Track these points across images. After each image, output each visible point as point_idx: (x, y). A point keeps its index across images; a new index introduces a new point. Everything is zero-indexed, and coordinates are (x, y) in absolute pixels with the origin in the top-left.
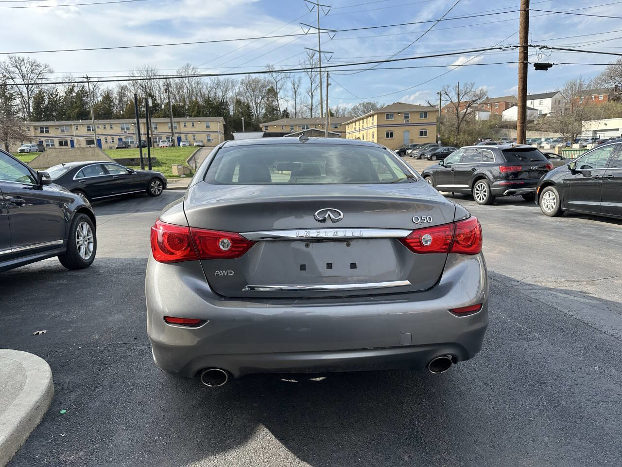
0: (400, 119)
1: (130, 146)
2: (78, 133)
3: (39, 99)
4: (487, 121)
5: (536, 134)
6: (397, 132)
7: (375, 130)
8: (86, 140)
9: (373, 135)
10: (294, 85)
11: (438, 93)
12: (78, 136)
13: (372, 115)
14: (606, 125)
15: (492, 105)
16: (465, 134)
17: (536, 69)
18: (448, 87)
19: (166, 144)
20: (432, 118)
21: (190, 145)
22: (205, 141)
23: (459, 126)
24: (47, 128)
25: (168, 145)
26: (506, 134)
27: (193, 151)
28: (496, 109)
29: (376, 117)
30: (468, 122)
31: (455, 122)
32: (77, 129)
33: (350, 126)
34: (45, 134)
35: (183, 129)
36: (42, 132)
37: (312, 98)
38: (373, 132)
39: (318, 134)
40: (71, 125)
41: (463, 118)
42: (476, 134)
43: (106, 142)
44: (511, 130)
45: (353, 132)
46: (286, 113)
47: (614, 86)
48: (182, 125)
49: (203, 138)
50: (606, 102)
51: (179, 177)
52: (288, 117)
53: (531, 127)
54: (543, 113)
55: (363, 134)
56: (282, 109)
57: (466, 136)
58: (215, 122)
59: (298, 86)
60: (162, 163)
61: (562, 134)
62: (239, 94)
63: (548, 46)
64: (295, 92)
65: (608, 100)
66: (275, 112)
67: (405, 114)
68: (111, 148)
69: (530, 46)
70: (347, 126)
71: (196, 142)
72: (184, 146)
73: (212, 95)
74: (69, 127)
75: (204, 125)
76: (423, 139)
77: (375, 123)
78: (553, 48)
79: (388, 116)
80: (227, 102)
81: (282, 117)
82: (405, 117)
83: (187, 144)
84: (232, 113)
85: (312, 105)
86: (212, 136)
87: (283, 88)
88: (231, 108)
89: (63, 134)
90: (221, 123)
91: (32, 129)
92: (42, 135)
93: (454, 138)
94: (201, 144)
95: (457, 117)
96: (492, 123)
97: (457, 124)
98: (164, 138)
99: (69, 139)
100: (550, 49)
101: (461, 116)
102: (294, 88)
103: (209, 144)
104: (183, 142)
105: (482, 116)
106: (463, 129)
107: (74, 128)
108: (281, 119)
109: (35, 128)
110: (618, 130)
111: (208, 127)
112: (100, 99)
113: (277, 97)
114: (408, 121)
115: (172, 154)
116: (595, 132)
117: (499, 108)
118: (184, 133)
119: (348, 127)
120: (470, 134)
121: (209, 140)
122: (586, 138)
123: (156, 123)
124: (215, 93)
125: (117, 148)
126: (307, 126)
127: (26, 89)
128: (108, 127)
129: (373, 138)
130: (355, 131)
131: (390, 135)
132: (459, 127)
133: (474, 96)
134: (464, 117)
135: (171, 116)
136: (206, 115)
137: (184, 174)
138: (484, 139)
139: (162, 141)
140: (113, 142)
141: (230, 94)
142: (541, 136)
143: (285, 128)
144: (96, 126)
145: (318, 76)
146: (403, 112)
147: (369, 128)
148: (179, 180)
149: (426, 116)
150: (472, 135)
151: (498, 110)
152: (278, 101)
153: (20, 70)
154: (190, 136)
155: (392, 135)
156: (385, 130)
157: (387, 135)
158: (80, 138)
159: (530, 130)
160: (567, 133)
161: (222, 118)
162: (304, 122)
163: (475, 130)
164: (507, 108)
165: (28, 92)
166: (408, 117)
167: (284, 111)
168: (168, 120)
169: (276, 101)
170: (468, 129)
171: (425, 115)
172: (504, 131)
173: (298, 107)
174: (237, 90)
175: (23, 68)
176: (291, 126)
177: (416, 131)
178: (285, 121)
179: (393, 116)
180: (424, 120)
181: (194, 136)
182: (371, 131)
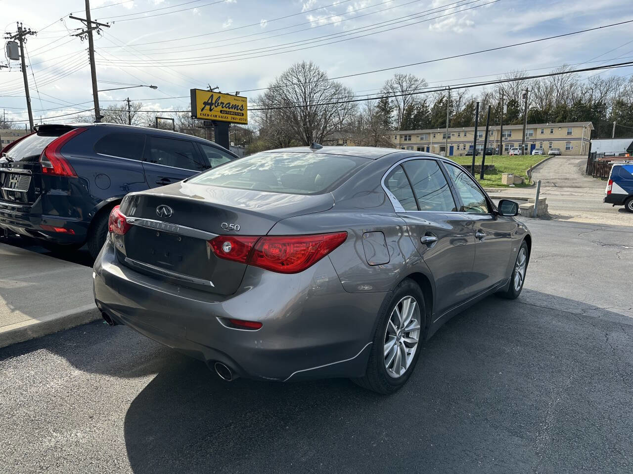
1: (480, 153)
2: (435, 140)
3: (410, 109)
8: (441, 147)
12: (434, 143)
19: (516, 152)
21: (543, 154)
22: (563, 149)
24: (410, 136)
25: (518, 153)
27: (541, 160)
32: (434, 137)
34: (407, 142)
35: (539, 135)
36: (406, 140)
40: (430, 133)
43: (458, 149)
48: (539, 131)
49: (562, 145)
51: (507, 186)
58: (580, 128)
60: (499, 171)
62: (625, 94)
68: (461, 155)
71: (552, 150)
72: (536, 154)
73: (587, 96)
74: (428, 135)
75: (565, 131)
80: (605, 104)
83: (540, 152)
84: (608, 116)
86: (573, 144)
88: (609, 110)
89: (422, 142)
90: (589, 129)
91: (398, 137)
92: (406, 142)
94: (556, 152)
98: (516, 145)
99: (426, 146)
103: (568, 152)
104: (537, 149)
107: (432, 136)
109: (401, 136)
111: (569, 133)
112: (463, 108)
115: (515, 163)
118: (539, 140)
121: (568, 148)
123: (511, 130)
124: (591, 95)
125: (467, 155)
127: (403, 102)
128: (462, 134)
135: (525, 123)
136: (574, 120)
137: (514, 184)
139: (513, 149)
140: (464, 149)
141: (611, 95)
144: (452, 134)
148: (505, 190)
153: (402, 86)
154: (546, 145)
158: (435, 146)
161: (591, 122)
165: (404, 104)
168: (521, 127)
174: (622, 90)
175: (404, 84)
181: (551, 144)
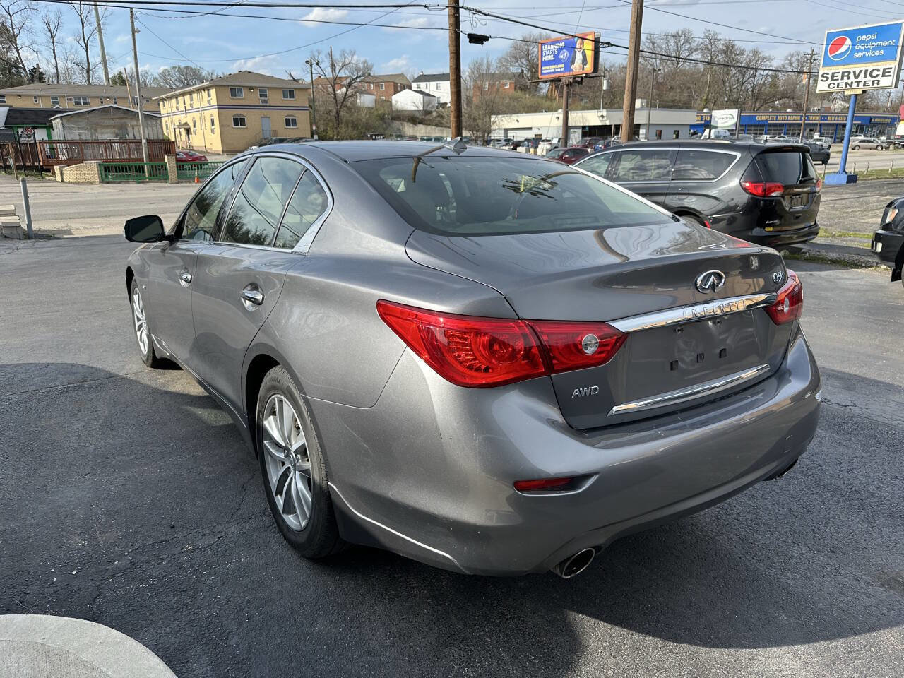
0: (254, 98)
4: (372, 108)
5: (437, 131)
6: (252, 118)
7: (215, 113)
9: (212, 121)
10: (48, 23)
11: (307, 62)
13: (208, 89)
14: (518, 121)
15: (377, 85)
16: (348, 126)
17: (470, 42)
18: (319, 54)
20: (300, 100)
23: (338, 114)
26: (399, 130)
28: (383, 92)
29: (213, 91)
30: (349, 109)
31: (332, 107)
33: (167, 103)
37: (87, 51)
38: (212, 116)
39: (122, 116)
41: (343, 102)
42: (362, 128)
44: (405, 123)
45: (174, 114)
46: (37, 74)
47: (520, 71)
50: (512, 92)
52: (44, 82)
53: (430, 120)
54: (442, 101)
55: (194, 118)
56: (29, 66)
57: (350, 129)
59: (57, 27)
61: (471, 132)
63: (483, 11)
64: (53, 38)
65: (515, 89)
66: (13, 70)
67: (260, 91)
69: (462, 8)
70: (161, 103)
76: (290, 130)
77: (214, 102)
78: (489, 15)
79: (234, 91)
81: (32, 81)
82: (261, 96)
85: (89, 64)
87: (24, 27)
93: (333, 131)
95: (334, 101)
96: (380, 112)
97: (335, 110)
100: (486, 15)
101: (340, 99)
102: (50, 31)
105: (366, 100)
106: (345, 119)
108: (30, 83)
110: (530, 129)
113: (16, 45)
114: (266, 102)
116: (506, 130)
117: (386, 91)
119: (164, 106)
120: (355, 126)
122: (498, 138)
126: (84, 99)
129: (213, 124)
130: (178, 112)
131: (239, 122)
132: (338, 116)
133: (356, 70)
134: (344, 100)
138: (375, 135)
142: (443, 133)
143: (39, 100)
145: (94, 13)
146: (256, 88)
147: (203, 109)
149: (292, 96)
150: (358, 129)
151: (385, 93)
152: (18, 51)
155: (243, 122)
156: (231, 114)
157: (236, 122)
159: (429, 125)
160: (477, 131)
162: (77, 92)
163: (361, 120)
164: (396, 92)
166: (265, 96)
167: (34, 70)
169: (15, 51)
170: (351, 119)
171: (291, 94)
172: (396, 124)
173: (61, 65)
176: (53, 98)
177: (279, 117)
178: (37, 88)
179: (242, 92)
180: (289, 102)
182: (207, 114)
